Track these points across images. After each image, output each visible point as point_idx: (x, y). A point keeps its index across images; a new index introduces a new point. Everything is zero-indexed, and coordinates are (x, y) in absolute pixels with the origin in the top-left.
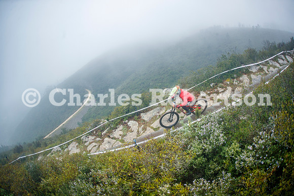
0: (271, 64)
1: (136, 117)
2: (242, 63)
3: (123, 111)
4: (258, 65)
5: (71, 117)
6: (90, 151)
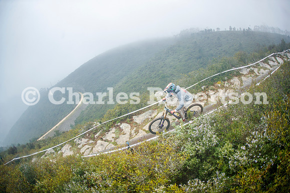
0: (261, 66)
1: (128, 119)
2: (233, 66)
3: (116, 113)
4: (249, 67)
5: (64, 119)
6: (83, 153)
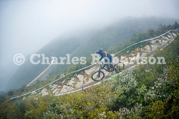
0: (163, 38)
1: (82, 72)
2: (146, 38)
3: (74, 69)
4: (155, 39)
5: (42, 73)
6: (55, 94)
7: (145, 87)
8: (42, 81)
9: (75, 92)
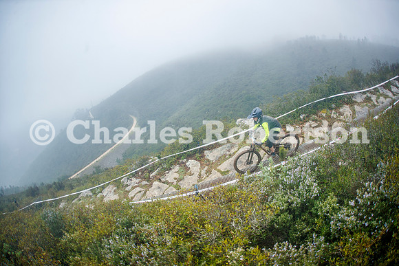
0: (381, 92)
1: (198, 155)
2: (343, 89)
3: (181, 146)
4: (364, 93)
5: (108, 151)
6: (132, 198)
7: (335, 199)
8: (107, 169)
9: (179, 199)
